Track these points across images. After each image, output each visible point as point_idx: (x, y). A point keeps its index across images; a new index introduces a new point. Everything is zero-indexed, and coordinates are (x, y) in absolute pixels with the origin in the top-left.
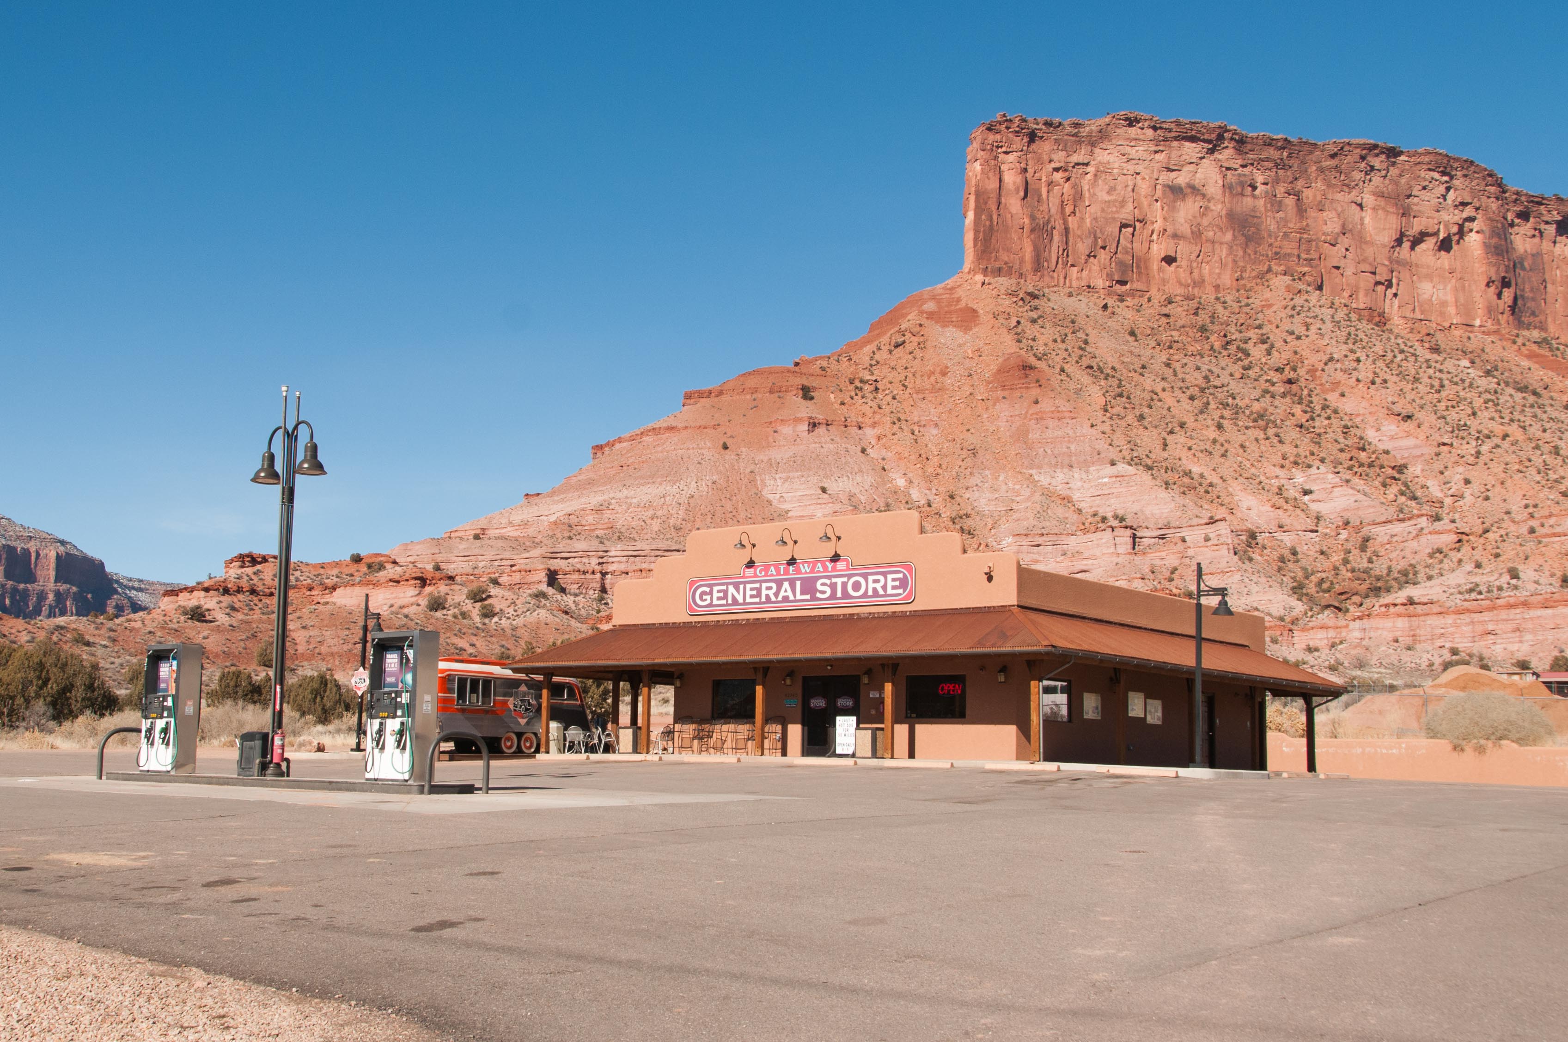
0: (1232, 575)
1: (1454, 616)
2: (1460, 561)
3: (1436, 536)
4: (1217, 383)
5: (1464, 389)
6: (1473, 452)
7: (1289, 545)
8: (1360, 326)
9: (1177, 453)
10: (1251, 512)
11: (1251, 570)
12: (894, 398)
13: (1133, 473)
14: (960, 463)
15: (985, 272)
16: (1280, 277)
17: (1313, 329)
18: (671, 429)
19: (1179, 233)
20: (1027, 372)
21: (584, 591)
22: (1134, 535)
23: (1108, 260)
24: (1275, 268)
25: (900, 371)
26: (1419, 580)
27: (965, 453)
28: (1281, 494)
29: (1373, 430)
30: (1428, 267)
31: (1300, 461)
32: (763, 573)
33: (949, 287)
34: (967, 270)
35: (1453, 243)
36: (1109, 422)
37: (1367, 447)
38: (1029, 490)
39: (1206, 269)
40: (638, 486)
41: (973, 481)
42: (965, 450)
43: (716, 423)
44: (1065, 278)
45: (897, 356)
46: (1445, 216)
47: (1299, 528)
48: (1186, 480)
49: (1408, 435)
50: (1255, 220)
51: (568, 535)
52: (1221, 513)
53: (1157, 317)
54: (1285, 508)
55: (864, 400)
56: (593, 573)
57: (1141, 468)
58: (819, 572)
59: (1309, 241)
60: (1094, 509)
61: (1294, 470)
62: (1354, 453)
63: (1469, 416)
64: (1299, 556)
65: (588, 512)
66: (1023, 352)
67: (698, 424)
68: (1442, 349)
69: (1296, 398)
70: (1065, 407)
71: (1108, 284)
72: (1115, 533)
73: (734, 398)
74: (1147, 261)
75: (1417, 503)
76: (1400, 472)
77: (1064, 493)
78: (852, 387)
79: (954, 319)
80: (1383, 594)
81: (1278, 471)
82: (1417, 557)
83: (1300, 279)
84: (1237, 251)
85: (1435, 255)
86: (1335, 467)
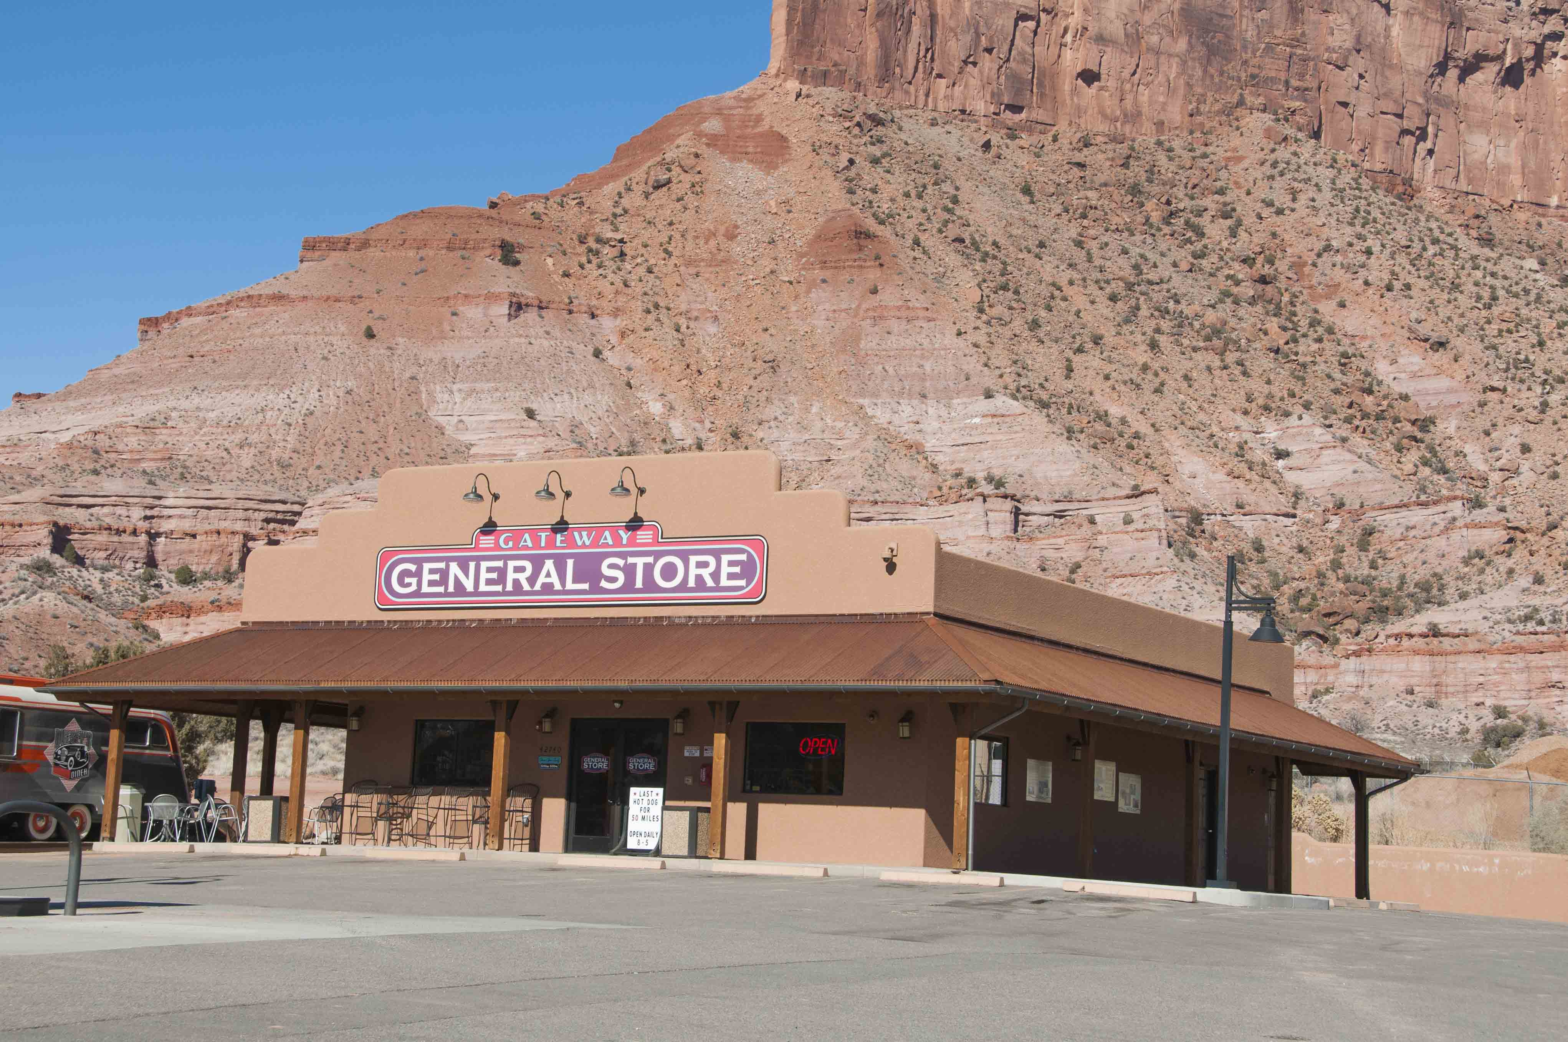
0: (1163, 579)
1: (1500, 657)
2: (1511, 571)
3: (1476, 531)
4: (1153, 276)
5: (1528, 305)
6: (1537, 404)
7: (1251, 535)
8: (1373, 198)
9: (1087, 384)
10: (1196, 481)
11: (1192, 573)
12: (650, 271)
13: (1018, 412)
14: (752, 382)
15: (802, 76)
16: (1256, 114)
17: (1303, 199)
18: (278, 298)
19: (1106, 34)
20: (863, 242)
21: (117, 562)
22: (1017, 509)
23: (995, 71)
24: (1249, 100)
25: (660, 227)
26: (1448, 598)
27: (759, 366)
28: (1243, 456)
29: (1386, 362)
30: (1484, 109)
31: (1273, 405)
32: (511, 544)
33: (743, 96)
34: (773, 71)
35: (1526, 73)
36: (985, 329)
37: (1375, 388)
38: (857, 430)
39: (1144, 95)
40: (221, 390)
41: (770, 412)
42: (760, 362)
43: (357, 293)
44: (927, 95)
45: (657, 203)
46: (1516, 30)
47: (1268, 509)
48: (1099, 427)
49: (1439, 371)
50: (1225, 21)
51: (92, 467)
52: (1150, 481)
53: (1066, 167)
54: (1248, 477)
55: (601, 271)
56: (134, 533)
57: (1031, 404)
58: (607, 545)
59: (1305, 60)
60: (957, 465)
61: (1263, 419)
62: (1356, 396)
63: (1533, 346)
64: (1266, 554)
65: (128, 430)
66: (856, 210)
67: (325, 294)
68: (1497, 241)
69: (1272, 307)
70: (919, 301)
71: (992, 109)
72: (988, 505)
73: (388, 254)
74: (1054, 75)
75: (1448, 479)
76: (1424, 429)
77: (911, 437)
78: (582, 249)
79: (750, 149)
80: (1392, 618)
81: (1239, 419)
82: (1445, 563)
83: (1287, 120)
84: (1194, 68)
85: (1496, 92)
86: (1326, 418)
